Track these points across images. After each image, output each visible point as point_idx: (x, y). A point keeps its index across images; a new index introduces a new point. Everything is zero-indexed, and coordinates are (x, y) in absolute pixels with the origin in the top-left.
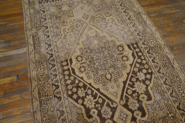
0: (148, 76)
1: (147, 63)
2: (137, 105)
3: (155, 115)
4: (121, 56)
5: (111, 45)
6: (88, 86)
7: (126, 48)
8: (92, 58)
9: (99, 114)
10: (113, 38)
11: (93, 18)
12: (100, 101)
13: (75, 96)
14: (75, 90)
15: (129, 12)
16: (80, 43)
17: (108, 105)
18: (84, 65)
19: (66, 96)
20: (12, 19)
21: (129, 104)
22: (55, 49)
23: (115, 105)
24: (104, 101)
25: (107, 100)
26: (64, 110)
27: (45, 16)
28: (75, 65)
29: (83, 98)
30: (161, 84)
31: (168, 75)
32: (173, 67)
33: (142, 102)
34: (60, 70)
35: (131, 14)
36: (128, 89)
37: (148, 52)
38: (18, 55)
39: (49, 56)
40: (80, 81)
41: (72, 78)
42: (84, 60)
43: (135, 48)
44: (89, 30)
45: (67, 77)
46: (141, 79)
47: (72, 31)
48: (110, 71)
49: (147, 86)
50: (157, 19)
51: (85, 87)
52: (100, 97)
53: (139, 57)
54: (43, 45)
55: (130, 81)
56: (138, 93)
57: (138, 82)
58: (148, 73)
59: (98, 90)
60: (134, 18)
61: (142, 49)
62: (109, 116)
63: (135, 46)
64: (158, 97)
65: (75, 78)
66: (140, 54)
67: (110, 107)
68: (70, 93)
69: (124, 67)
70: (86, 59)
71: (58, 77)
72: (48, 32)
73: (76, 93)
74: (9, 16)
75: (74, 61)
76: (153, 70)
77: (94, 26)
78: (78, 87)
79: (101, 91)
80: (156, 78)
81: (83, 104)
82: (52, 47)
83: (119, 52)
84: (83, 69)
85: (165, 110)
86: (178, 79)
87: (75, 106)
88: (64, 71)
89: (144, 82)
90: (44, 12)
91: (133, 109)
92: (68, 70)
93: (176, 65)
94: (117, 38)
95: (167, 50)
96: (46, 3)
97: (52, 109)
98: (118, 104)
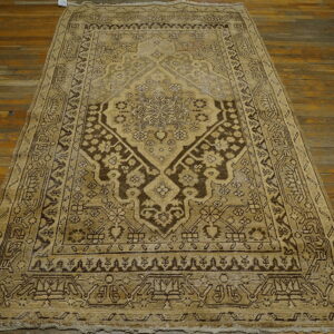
0: (235, 148)
1: (240, 130)
2: (196, 181)
3: (224, 199)
4: (197, 113)
5: (185, 96)
6: (120, 140)
7: (211, 105)
8: (144, 109)
9: (122, 179)
10: (192, 89)
11: (170, 58)
12: (132, 163)
13: (92, 150)
14: (95, 142)
15: (241, 58)
16: (132, 86)
17: (143, 170)
18: (125, 114)
19: (77, 146)
20: (31, 42)
21: (180, 176)
22: (87, 88)
23: (154, 172)
24: (138, 164)
25: (143, 164)
26: (67, 162)
27: (88, 45)
28: (110, 112)
29: (104, 155)
30: (256, 162)
31: (275, 153)
32: (291, 144)
33: (206, 178)
34: (83, 115)
35: (244, 62)
36: (188, 156)
37: (250, 117)
38: (21, 87)
39: (72, 94)
40: (108, 133)
41: (97, 127)
42: (128, 109)
43: (227, 107)
44: (155, 72)
45: (89, 125)
46: (218, 149)
47: (125, 70)
48: (168, 129)
49: (226, 160)
50: (292, 76)
51: (114, 140)
52: (133, 157)
53: (230, 120)
54: (68, 80)
55: (198, 147)
56: (204, 165)
57: (212, 152)
58: (237, 144)
59: (135, 149)
60: (248, 69)
61: (240, 111)
62: (138, 185)
63: (230, 104)
64: (241, 178)
65: (102, 128)
66: (233, 116)
67: (145, 173)
68: (85, 143)
69: (195, 128)
70: (133, 108)
71: (75, 123)
72: (84, 65)
73: (96, 146)
74: (29, 38)
75: (111, 107)
76: (249, 142)
77: (166, 68)
78: (102, 139)
79: (139, 150)
80: (250, 153)
81: (100, 162)
82: (82, 85)
83: (195, 108)
84: (121, 119)
85: (247, 198)
86: (293, 162)
87: (86, 161)
88: (88, 116)
89: (222, 153)
90: (88, 39)
91: (185, 184)
92: (97, 116)
93: (299, 143)
94: (200, 90)
95: (290, 120)
96: (96, 29)
97: (48, 158)
98: (162, 172)
